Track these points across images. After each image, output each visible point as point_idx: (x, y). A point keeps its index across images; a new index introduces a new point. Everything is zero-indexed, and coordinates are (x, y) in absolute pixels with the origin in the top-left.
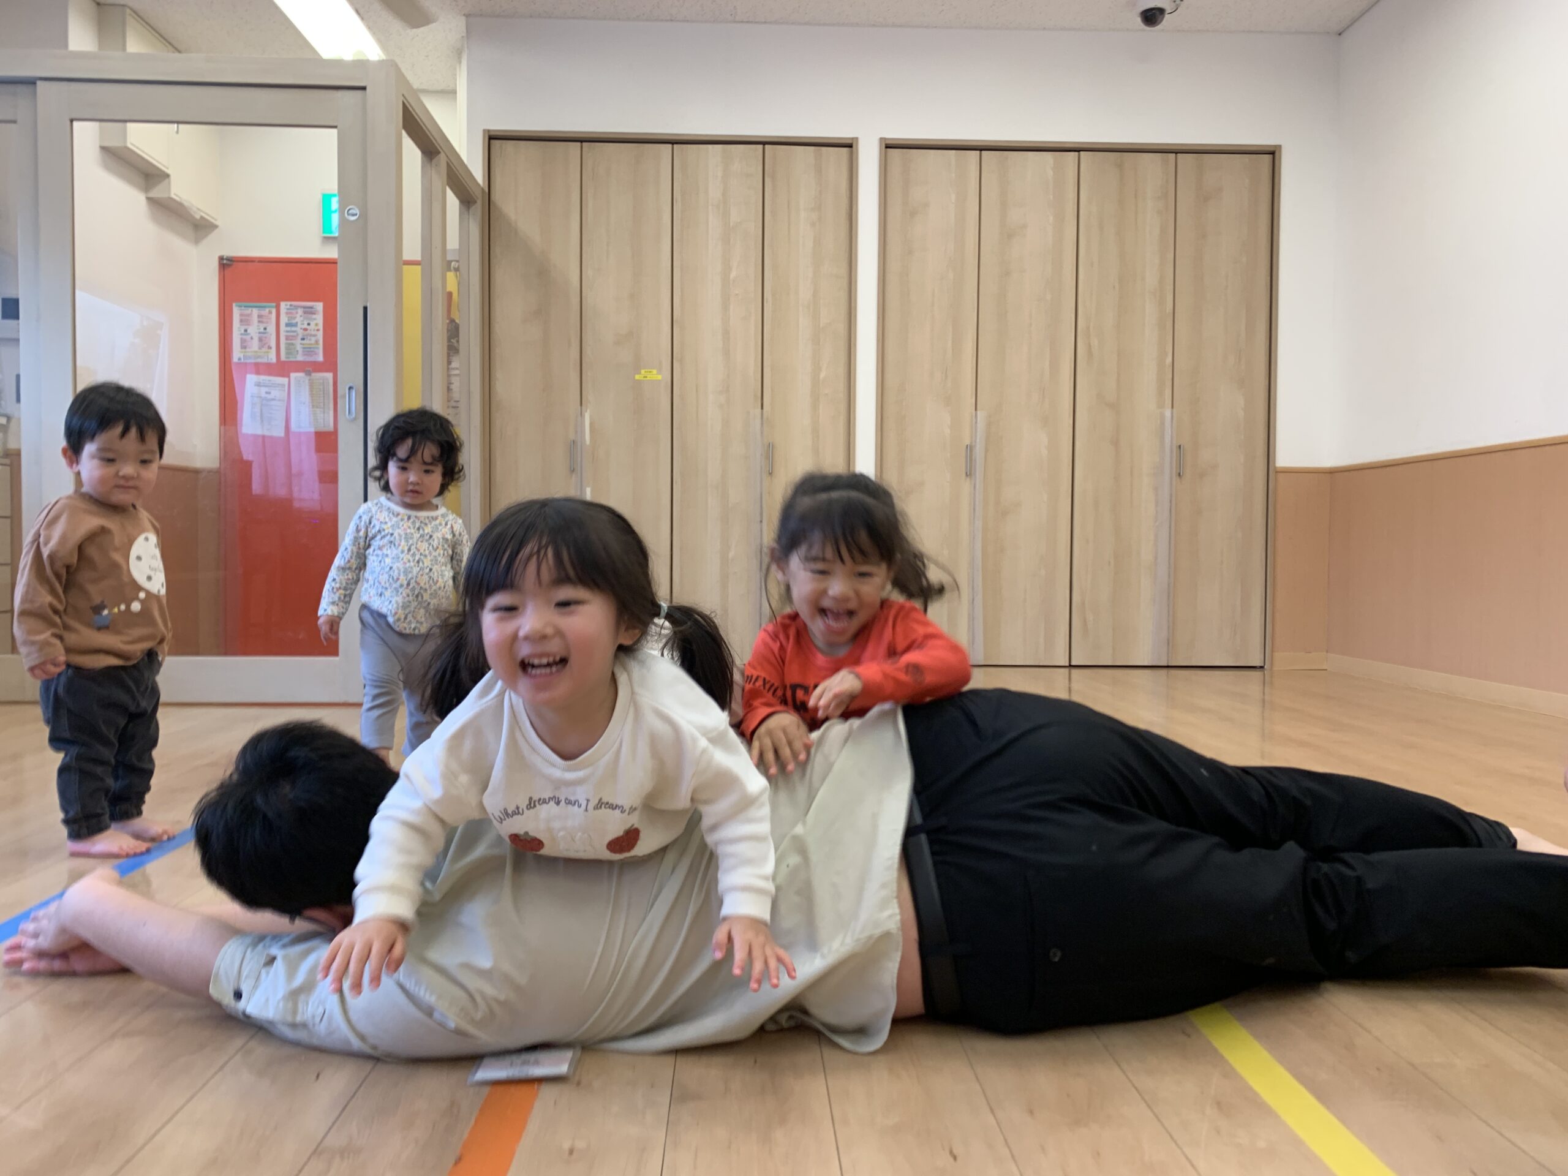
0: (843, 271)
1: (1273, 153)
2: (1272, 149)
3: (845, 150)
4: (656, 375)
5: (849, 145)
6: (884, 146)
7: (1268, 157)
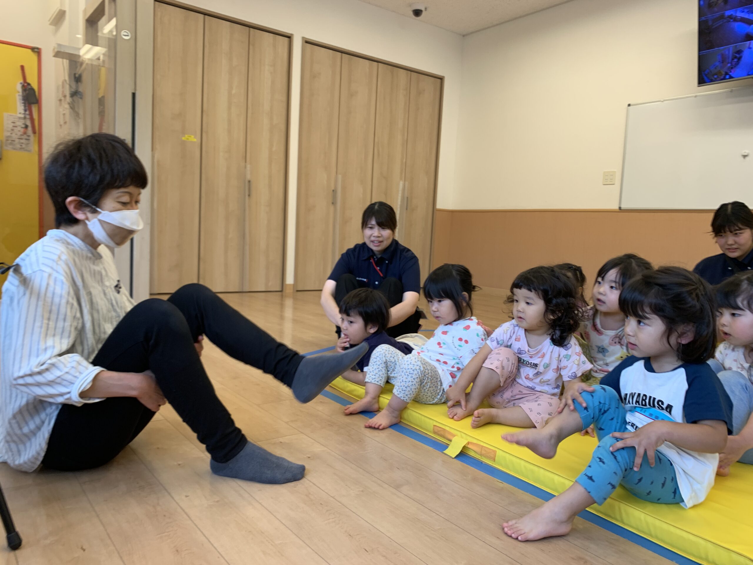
0: (284, 99)
1: (441, 79)
2: (441, 77)
3: (287, 39)
4: (193, 139)
5: (289, 37)
6: (304, 41)
7: (439, 80)
